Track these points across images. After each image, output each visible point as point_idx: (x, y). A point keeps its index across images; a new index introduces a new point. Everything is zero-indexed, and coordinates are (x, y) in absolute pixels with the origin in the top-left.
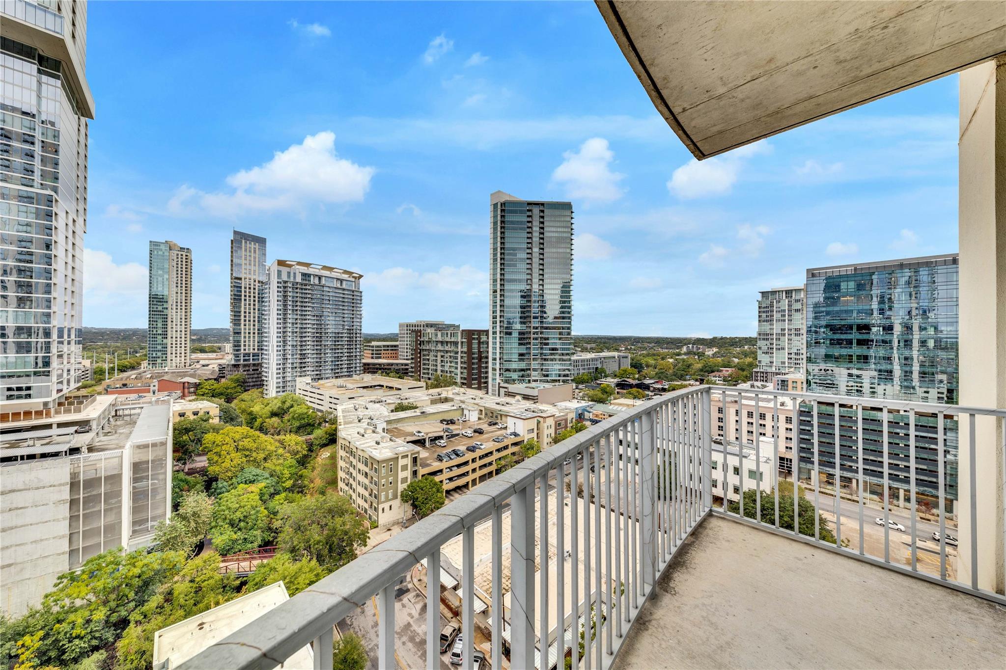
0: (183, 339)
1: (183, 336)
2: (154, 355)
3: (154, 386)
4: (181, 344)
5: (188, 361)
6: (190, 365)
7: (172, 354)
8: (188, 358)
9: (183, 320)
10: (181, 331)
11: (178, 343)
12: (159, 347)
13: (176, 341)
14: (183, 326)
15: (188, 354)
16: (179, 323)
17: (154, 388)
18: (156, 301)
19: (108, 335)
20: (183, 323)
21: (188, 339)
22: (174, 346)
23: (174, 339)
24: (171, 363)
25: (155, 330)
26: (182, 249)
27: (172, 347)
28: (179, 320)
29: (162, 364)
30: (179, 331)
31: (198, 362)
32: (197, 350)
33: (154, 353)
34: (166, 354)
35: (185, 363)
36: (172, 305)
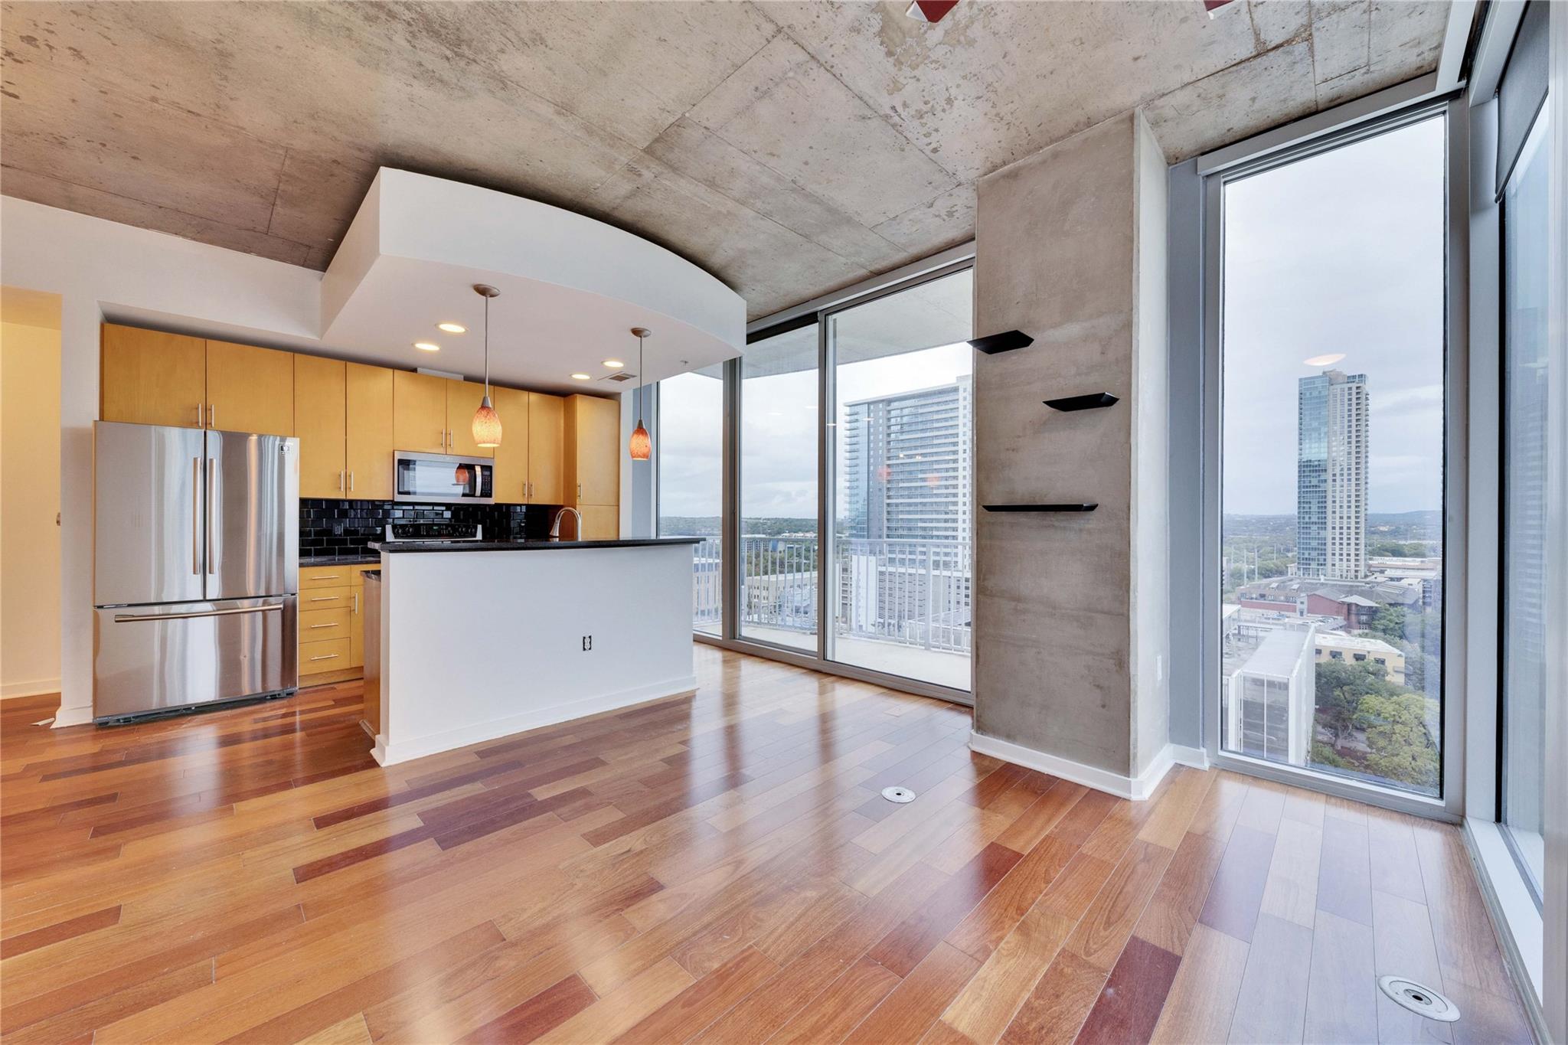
0: (1353, 530)
1: (1353, 526)
2: (1306, 556)
3: (1302, 603)
4: (1349, 539)
5: (1362, 570)
6: (1366, 576)
7: (1334, 554)
8: (1362, 563)
9: (1353, 498)
10: (1349, 518)
11: (1345, 536)
12: (1314, 544)
13: (1341, 534)
14: (1353, 509)
15: (1362, 557)
16: (1345, 505)
17: (1302, 606)
18: (1311, 472)
20: (1353, 504)
21: (1362, 530)
22: (1337, 541)
23: (1338, 531)
24: (1333, 570)
25: (1307, 516)
26: (1351, 379)
27: (1334, 544)
28: (1345, 499)
29: (1318, 570)
30: (1345, 518)
31: (1382, 572)
32: (1387, 550)
33: (1306, 552)
34: (1325, 555)
35: (1356, 571)
36: (1334, 475)
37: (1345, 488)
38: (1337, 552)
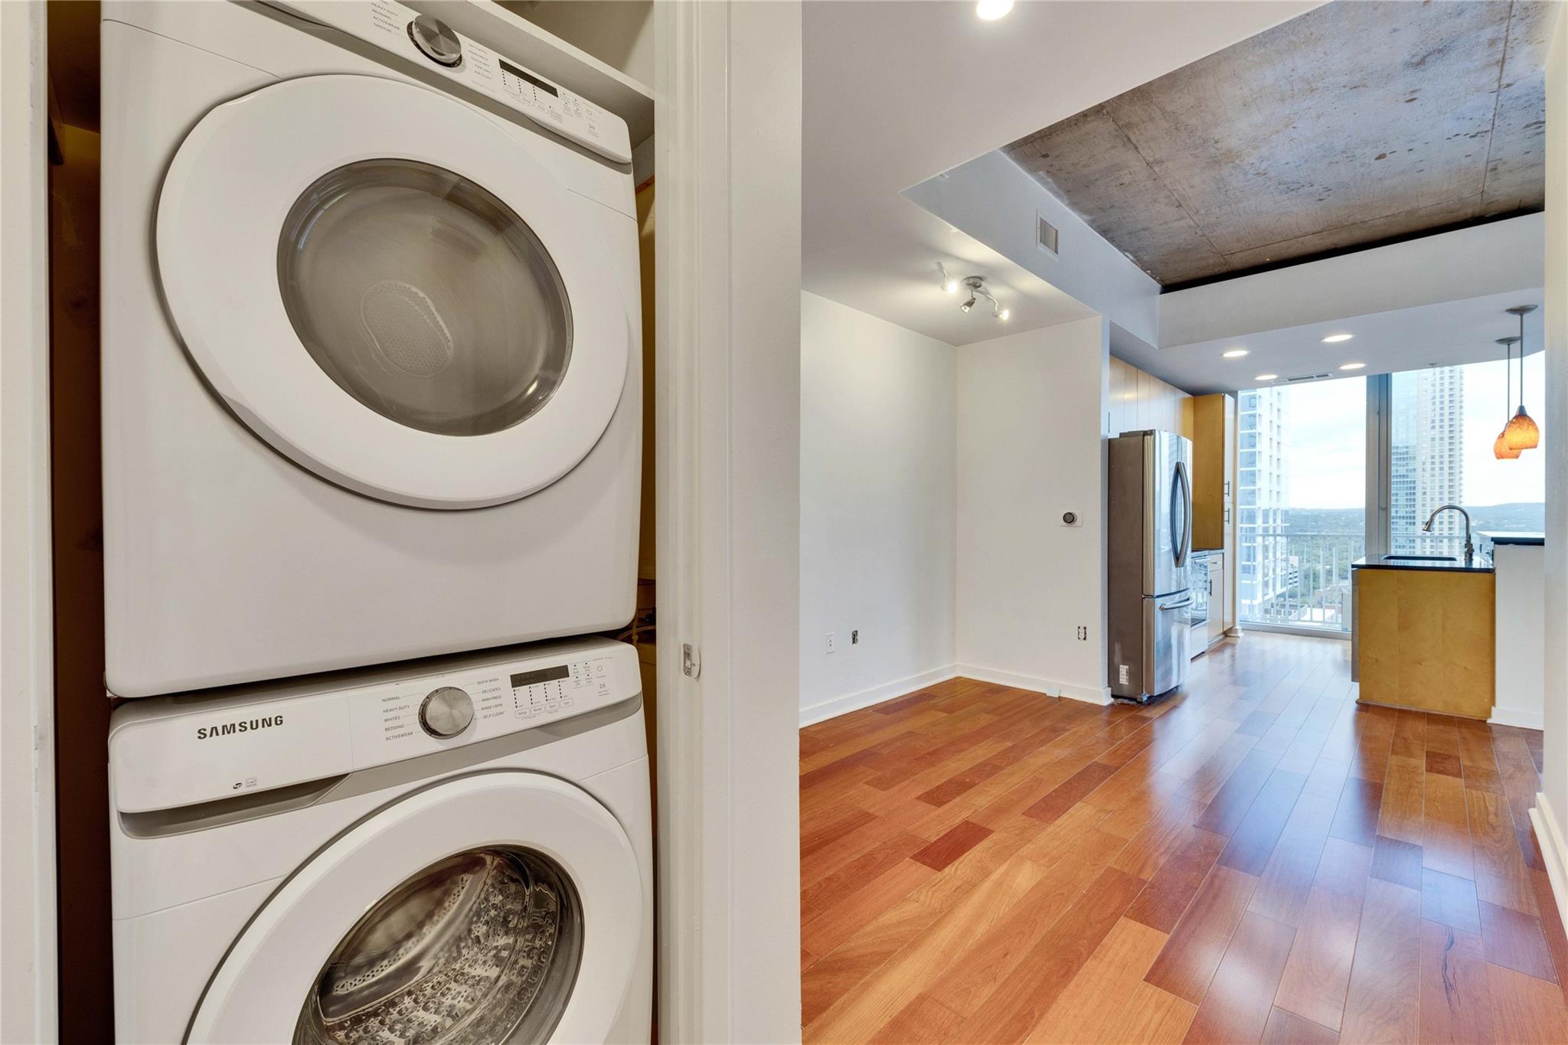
9: (1446, 490)
36: (1424, 463)
37: (1437, 478)
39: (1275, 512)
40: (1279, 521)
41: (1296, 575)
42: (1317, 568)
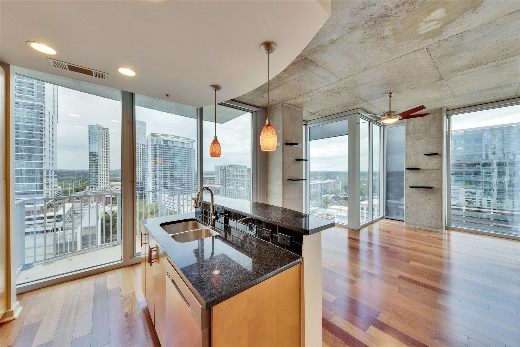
0: (106, 175)
1: (106, 173)
2: (92, 183)
3: (92, 199)
5: (108, 186)
6: (109, 188)
8: (108, 184)
9: (106, 165)
11: (104, 177)
12: (94, 179)
13: (102, 176)
14: (106, 168)
15: (108, 183)
16: (104, 167)
17: (92, 200)
18: (92, 156)
19: (69, 173)
20: (106, 167)
21: (108, 175)
24: (100, 187)
25: (92, 170)
26: (104, 129)
27: (100, 179)
28: (104, 165)
29: (96, 188)
30: (104, 171)
31: (113, 187)
32: (113, 180)
33: (92, 182)
34: (98, 183)
35: (107, 187)
36: (100, 158)
37: (103, 162)
38: (101, 182)
39: (51, 171)
40: (53, 174)
41: (60, 192)
42: (68, 189)
